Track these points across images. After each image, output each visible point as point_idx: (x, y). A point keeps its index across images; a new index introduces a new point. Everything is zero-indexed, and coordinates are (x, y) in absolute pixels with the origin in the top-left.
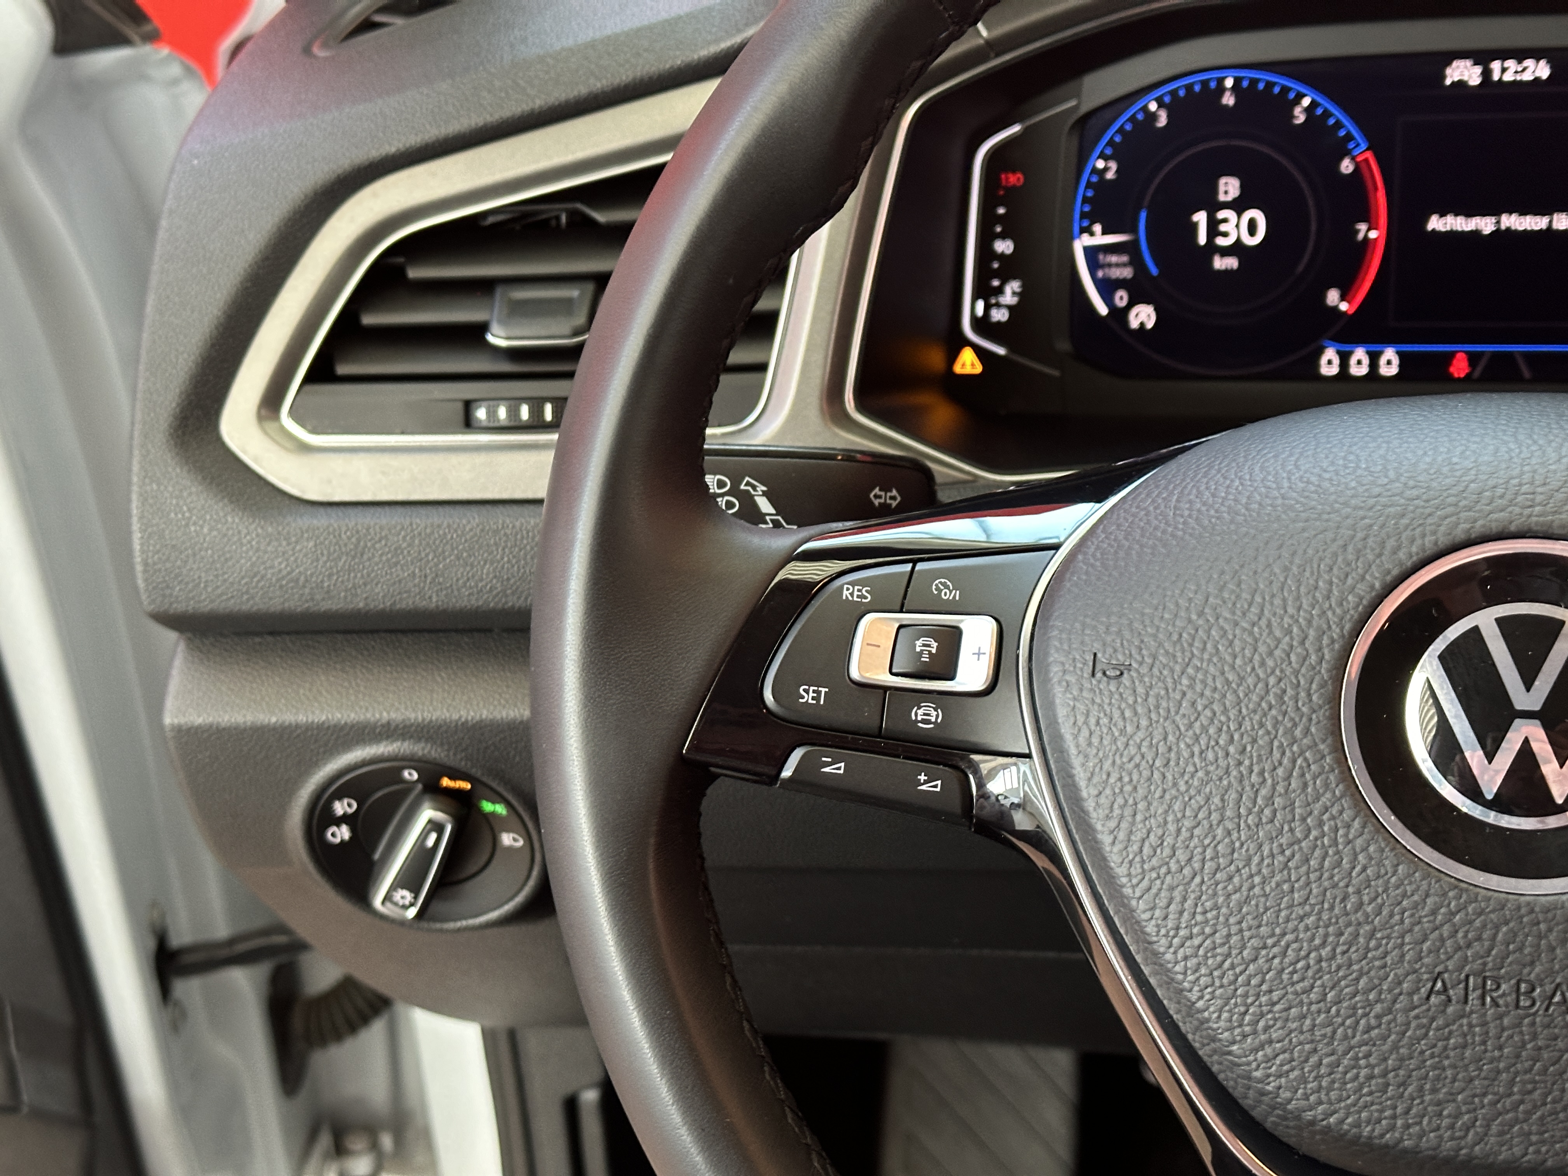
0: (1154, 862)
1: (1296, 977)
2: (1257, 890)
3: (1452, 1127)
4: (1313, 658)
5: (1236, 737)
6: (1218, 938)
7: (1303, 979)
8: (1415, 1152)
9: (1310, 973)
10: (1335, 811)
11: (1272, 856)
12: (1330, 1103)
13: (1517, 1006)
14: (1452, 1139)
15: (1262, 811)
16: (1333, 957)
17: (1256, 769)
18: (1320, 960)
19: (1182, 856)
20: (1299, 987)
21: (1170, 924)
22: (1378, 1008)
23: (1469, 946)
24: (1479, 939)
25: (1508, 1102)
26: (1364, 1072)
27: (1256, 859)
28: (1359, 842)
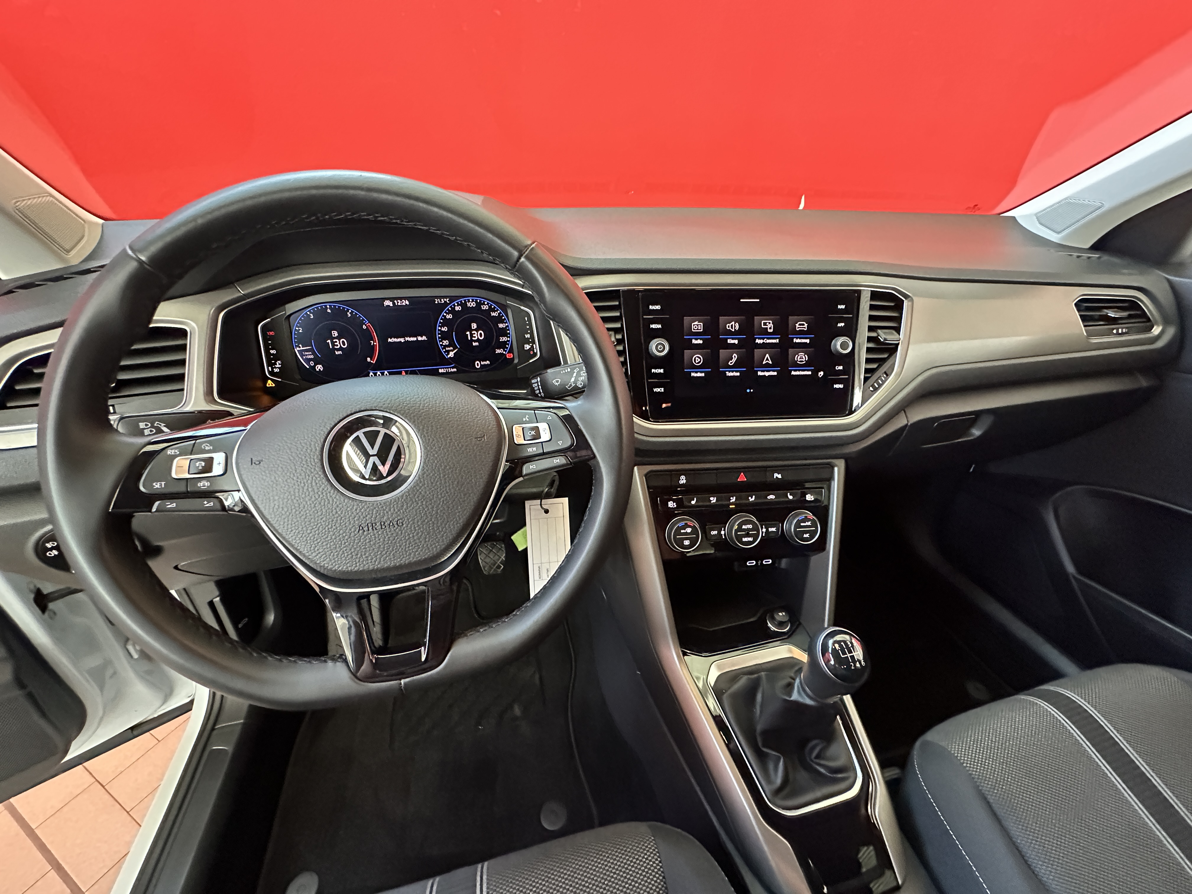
0: (278, 513)
1: (323, 534)
2: (308, 515)
3: (371, 562)
4: (314, 450)
5: (295, 474)
6: (300, 529)
7: (325, 535)
8: (363, 571)
9: (327, 533)
10: (326, 489)
11: (310, 504)
12: (339, 564)
13: (382, 528)
14: (372, 565)
15: (305, 493)
16: (332, 527)
17: (302, 482)
18: (328, 529)
19: (286, 509)
20: (324, 537)
21: (285, 528)
22: (346, 537)
23: (366, 516)
24: (369, 514)
25: (384, 552)
26: (346, 554)
27: (306, 506)
28: (334, 496)
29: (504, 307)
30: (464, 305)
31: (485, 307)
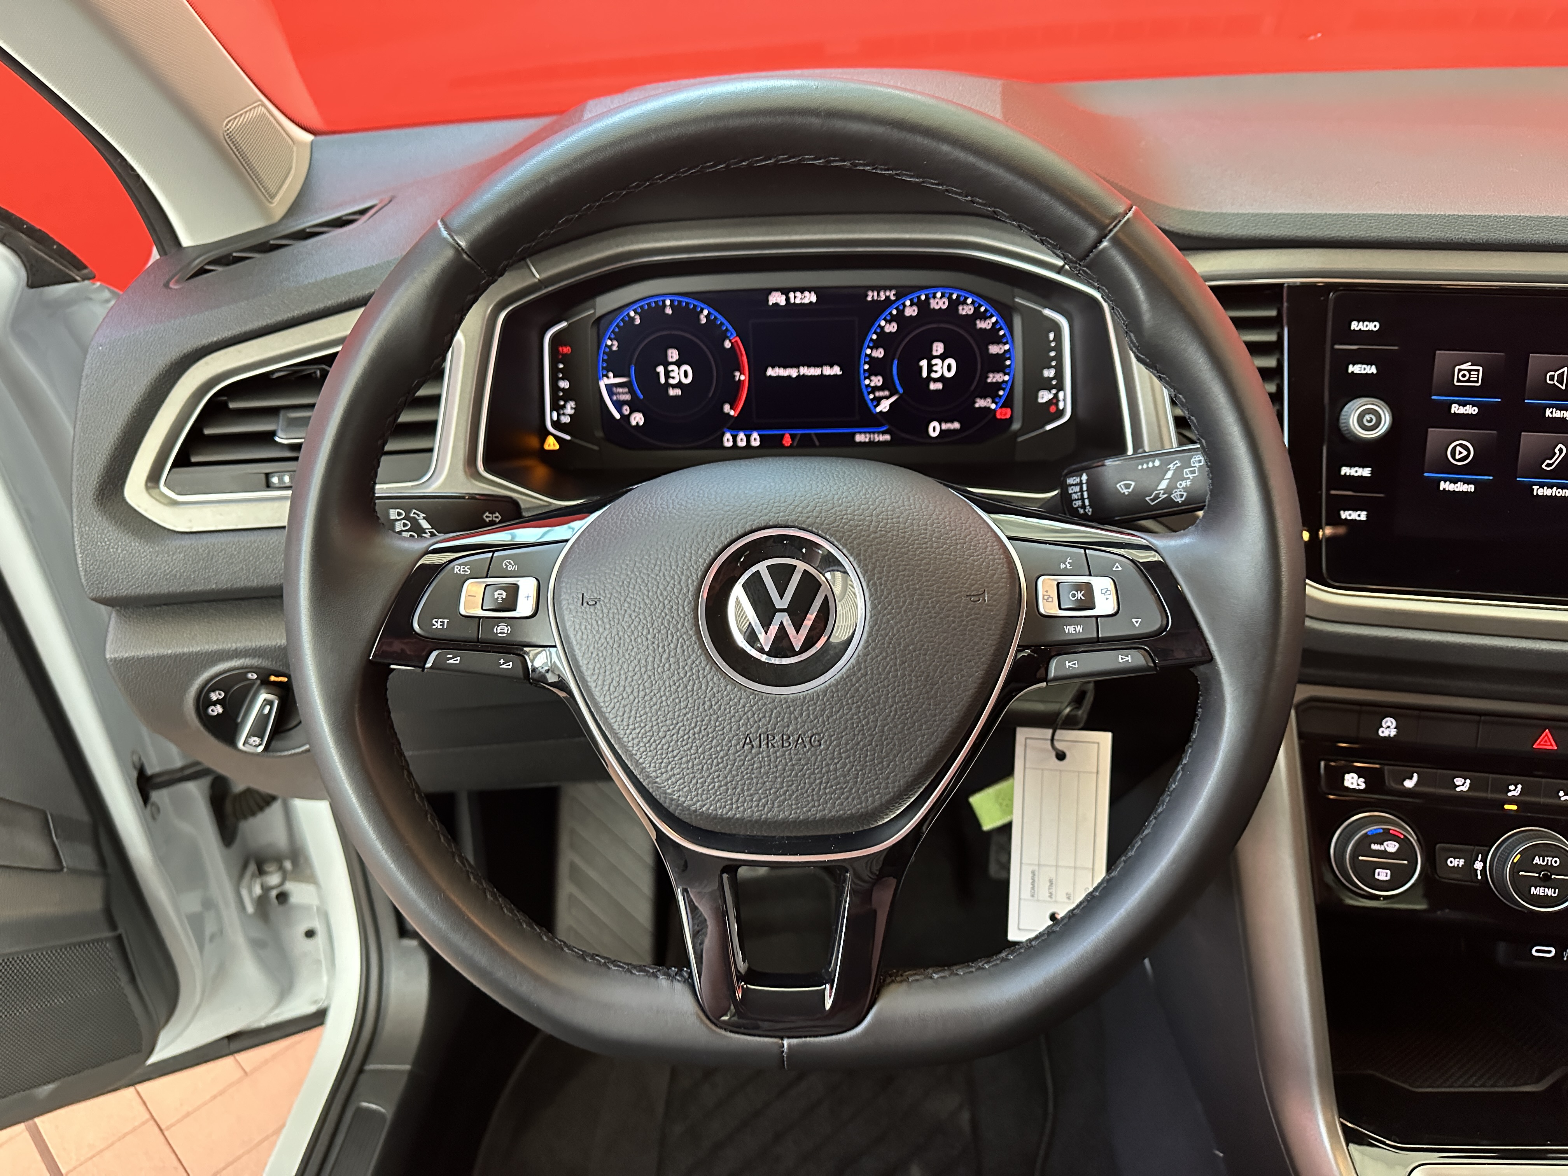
0: (616, 694)
1: (684, 743)
2: (664, 703)
3: (758, 805)
4: (685, 590)
5: (651, 630)
6: (647, 728)
7: (687, 744)
8: (742, 819)
9: (690, 740)
10: (697, 663)
11: (670, 686)
12: (702, 801)
13: (783, 746)
14: (758, 811)
15: (664, 665)
16: (700, 732)
17: (661, 645)
18: (694, 734)
19: (629, 690)
20: (685, 748)
21: (625, 723)
22: (722, 754)
23: (760, 720)
24: (764, 717)
25: (781, 791)
26: (717, 784)
27: (663, 689)
28: (709, 676)
29: (1006, 312)
30: (923, 306)
31: (966, 310)
